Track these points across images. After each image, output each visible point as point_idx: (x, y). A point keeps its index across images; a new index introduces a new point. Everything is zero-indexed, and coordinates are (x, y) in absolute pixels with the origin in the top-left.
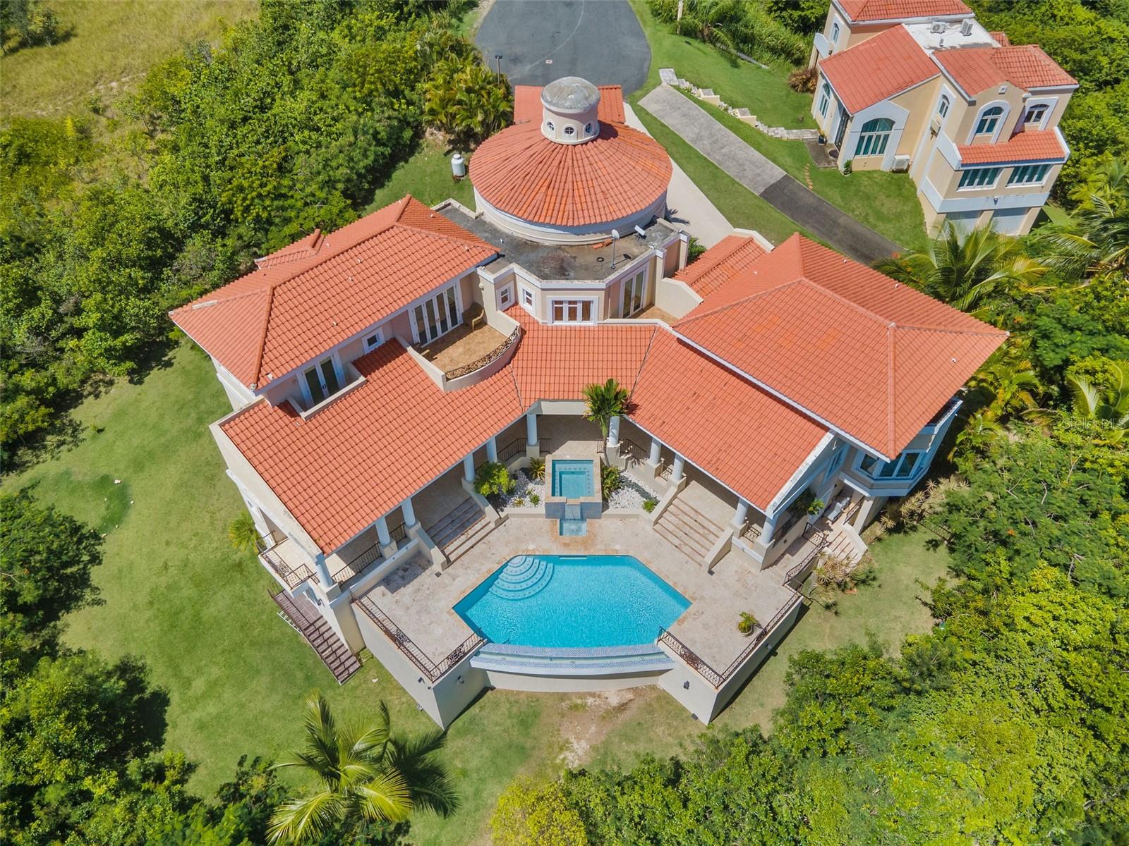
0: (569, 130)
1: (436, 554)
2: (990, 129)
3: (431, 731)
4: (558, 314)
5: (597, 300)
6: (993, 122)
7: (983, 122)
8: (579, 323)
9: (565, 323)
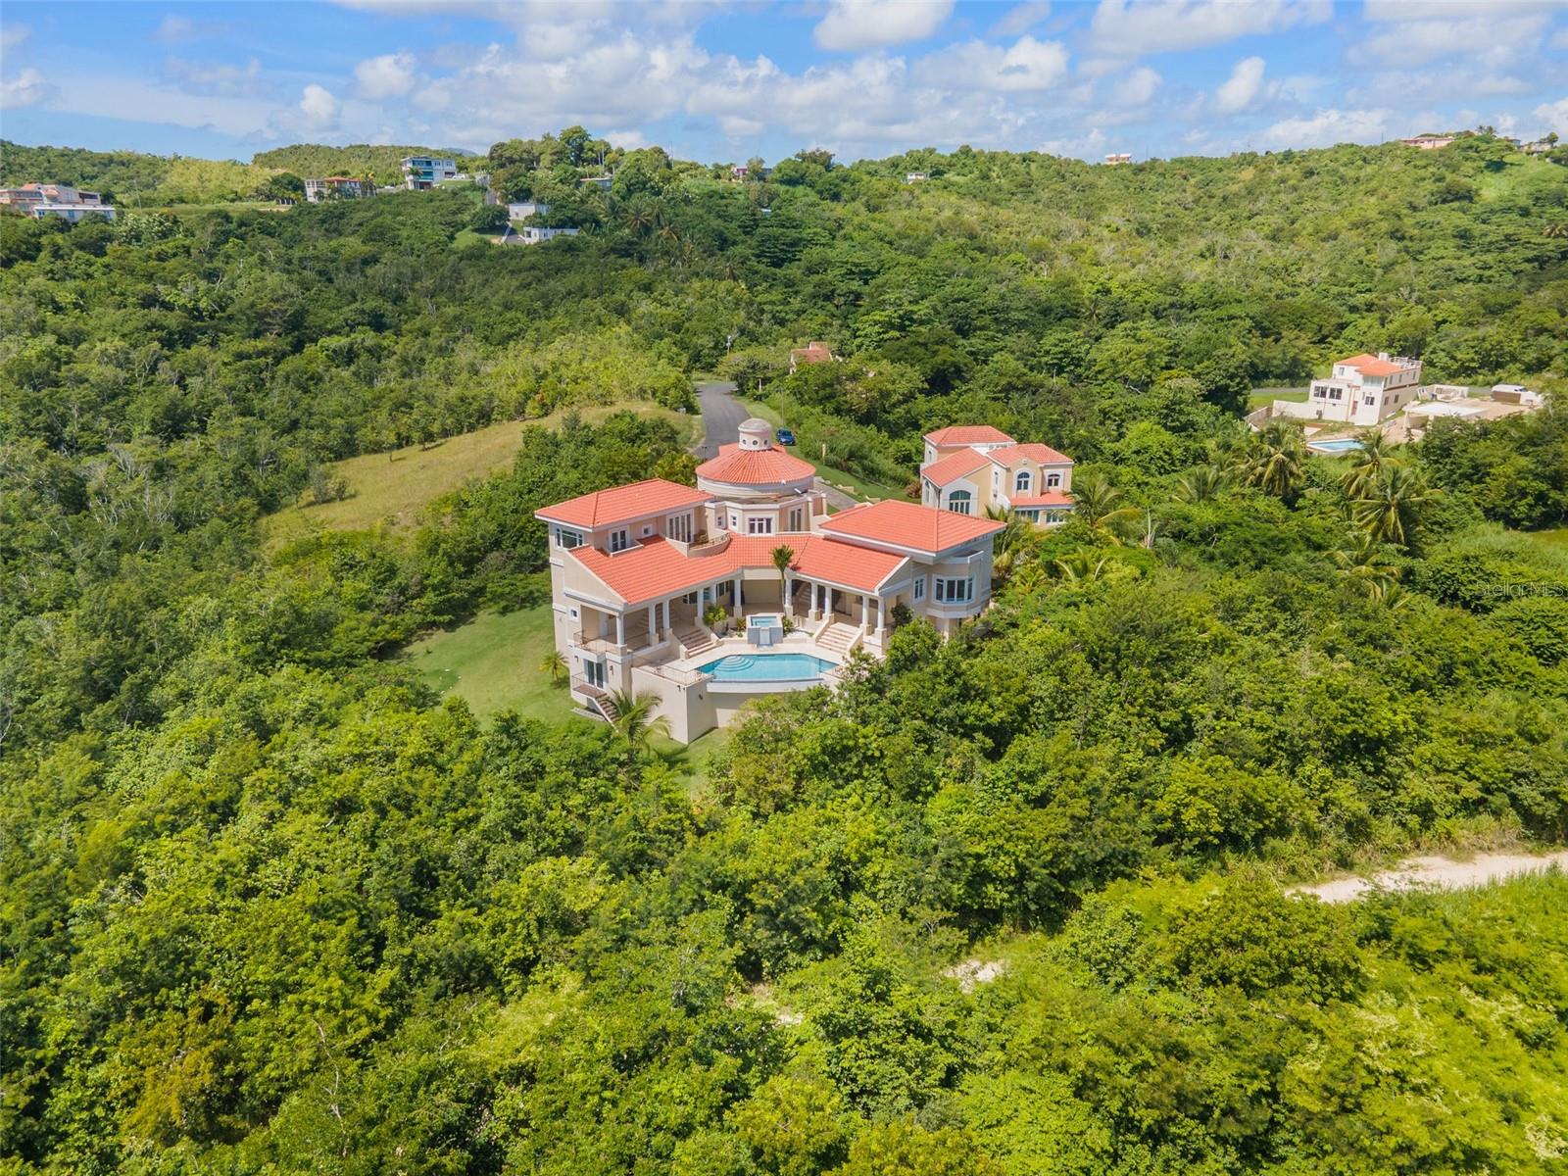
0: (755, 443)
1: (683, 648)
2: (1026, 488)
3: (680, 747)
4: (752, 528)
5: (774, 517)
6: (1026, 483)
7: (1019, 483)
8: (764, 534)
9: (756, 534)
